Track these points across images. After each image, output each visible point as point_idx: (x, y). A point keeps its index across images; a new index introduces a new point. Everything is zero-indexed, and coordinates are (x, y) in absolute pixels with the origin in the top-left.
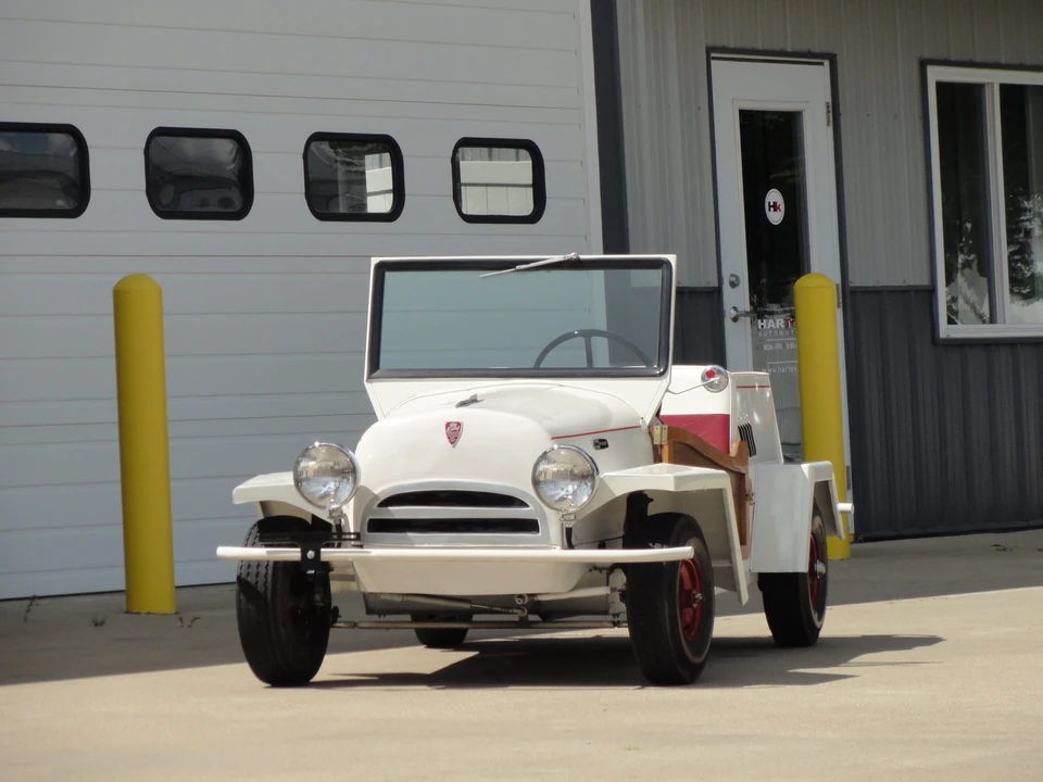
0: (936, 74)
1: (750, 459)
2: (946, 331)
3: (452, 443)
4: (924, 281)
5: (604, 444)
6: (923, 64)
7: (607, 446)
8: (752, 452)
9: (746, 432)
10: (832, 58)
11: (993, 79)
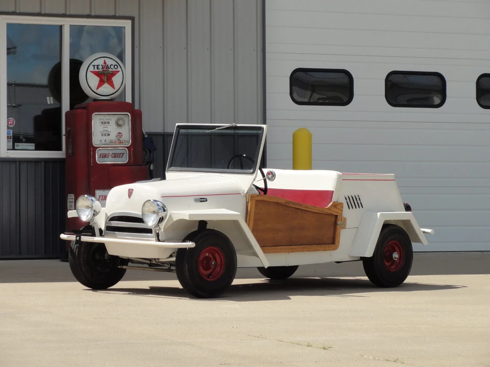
3: (129, 197)
5: (205, 200)
7: (207, 201)
8: (358, 206)
9: (352, 199)
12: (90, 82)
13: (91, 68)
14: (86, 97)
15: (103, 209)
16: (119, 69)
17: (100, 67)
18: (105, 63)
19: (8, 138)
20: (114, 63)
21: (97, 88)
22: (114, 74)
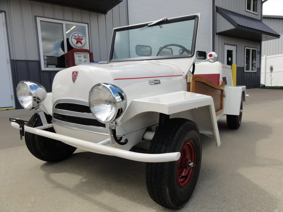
0: (246, 48)
1: (225, 85)
2: (245, 71)
3: (74, 81)
4: (243, 67)
5: (158, 82)
6: (245, 47)
7: (160, 83)
8: (226, 84)
9: (224, 79)
10: (236, 46)
11: (252, 49)
12: (73, 42)
13: (73, 37)
14: (72, 48)
15: (49, 94)
16: (84, 38)
17: (77, 37)
18: (78, 35)
19: (44, 63)
20: (82, 36)
21: (76, 44)
22: (82, 39)
